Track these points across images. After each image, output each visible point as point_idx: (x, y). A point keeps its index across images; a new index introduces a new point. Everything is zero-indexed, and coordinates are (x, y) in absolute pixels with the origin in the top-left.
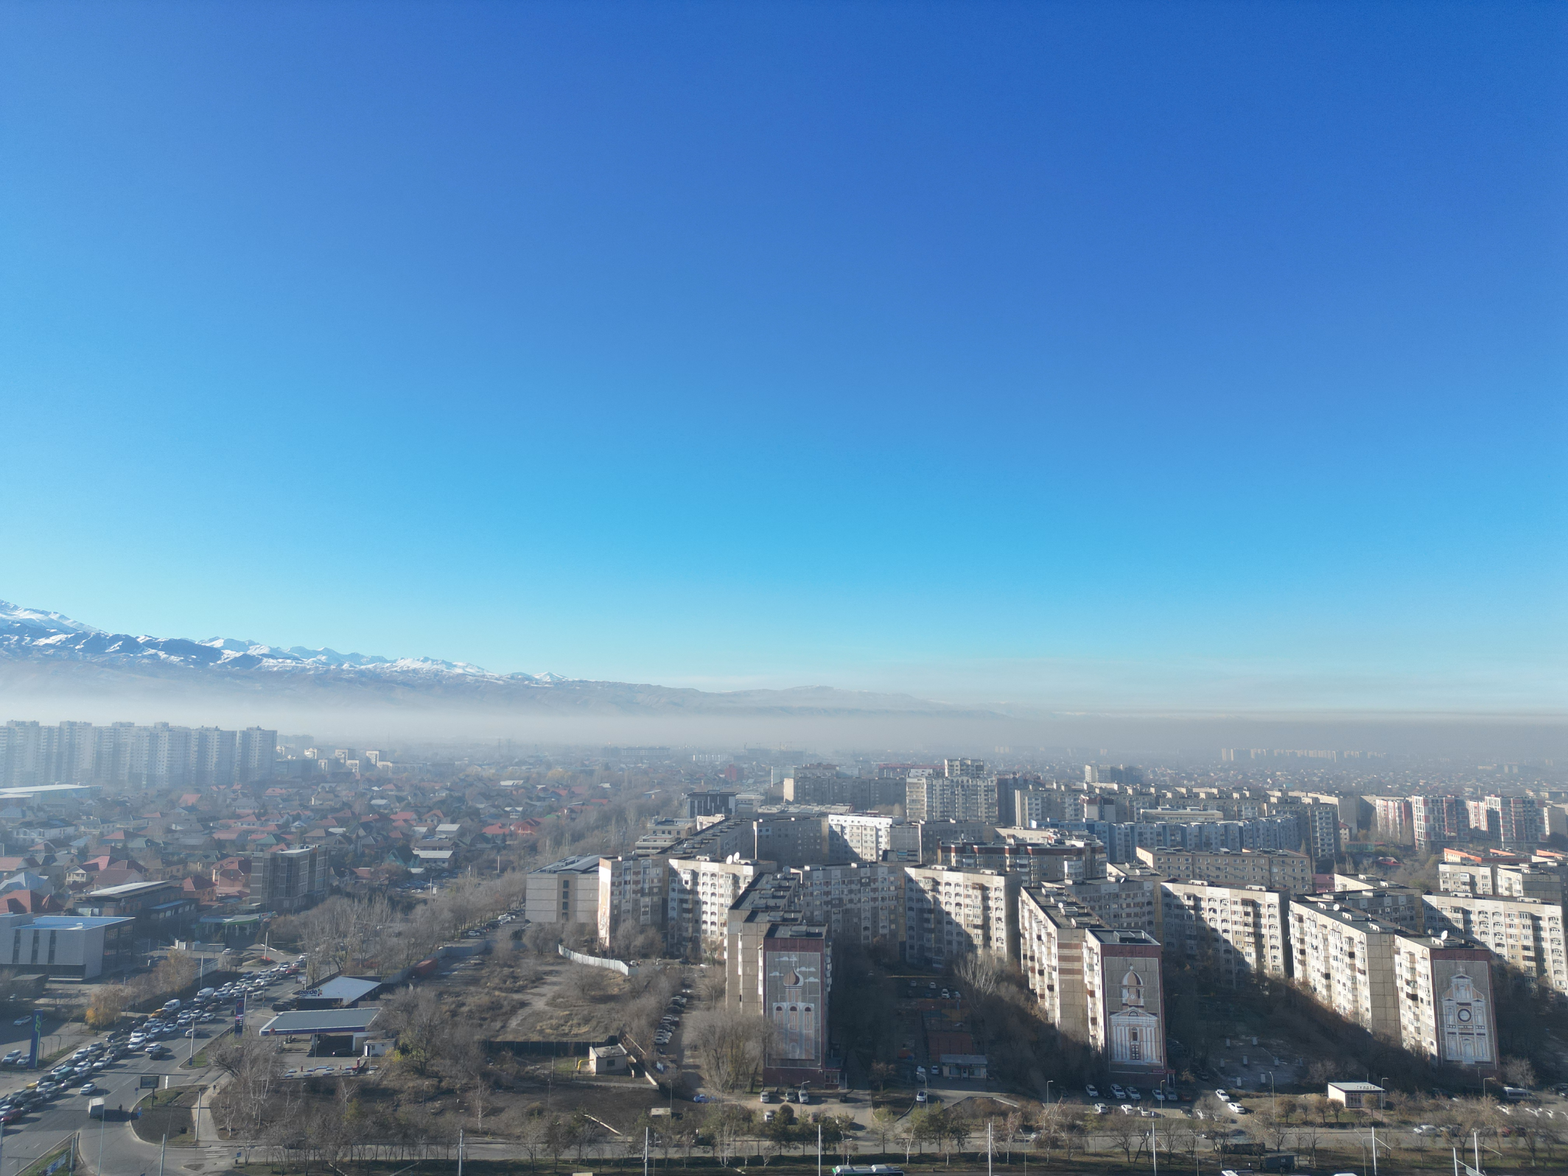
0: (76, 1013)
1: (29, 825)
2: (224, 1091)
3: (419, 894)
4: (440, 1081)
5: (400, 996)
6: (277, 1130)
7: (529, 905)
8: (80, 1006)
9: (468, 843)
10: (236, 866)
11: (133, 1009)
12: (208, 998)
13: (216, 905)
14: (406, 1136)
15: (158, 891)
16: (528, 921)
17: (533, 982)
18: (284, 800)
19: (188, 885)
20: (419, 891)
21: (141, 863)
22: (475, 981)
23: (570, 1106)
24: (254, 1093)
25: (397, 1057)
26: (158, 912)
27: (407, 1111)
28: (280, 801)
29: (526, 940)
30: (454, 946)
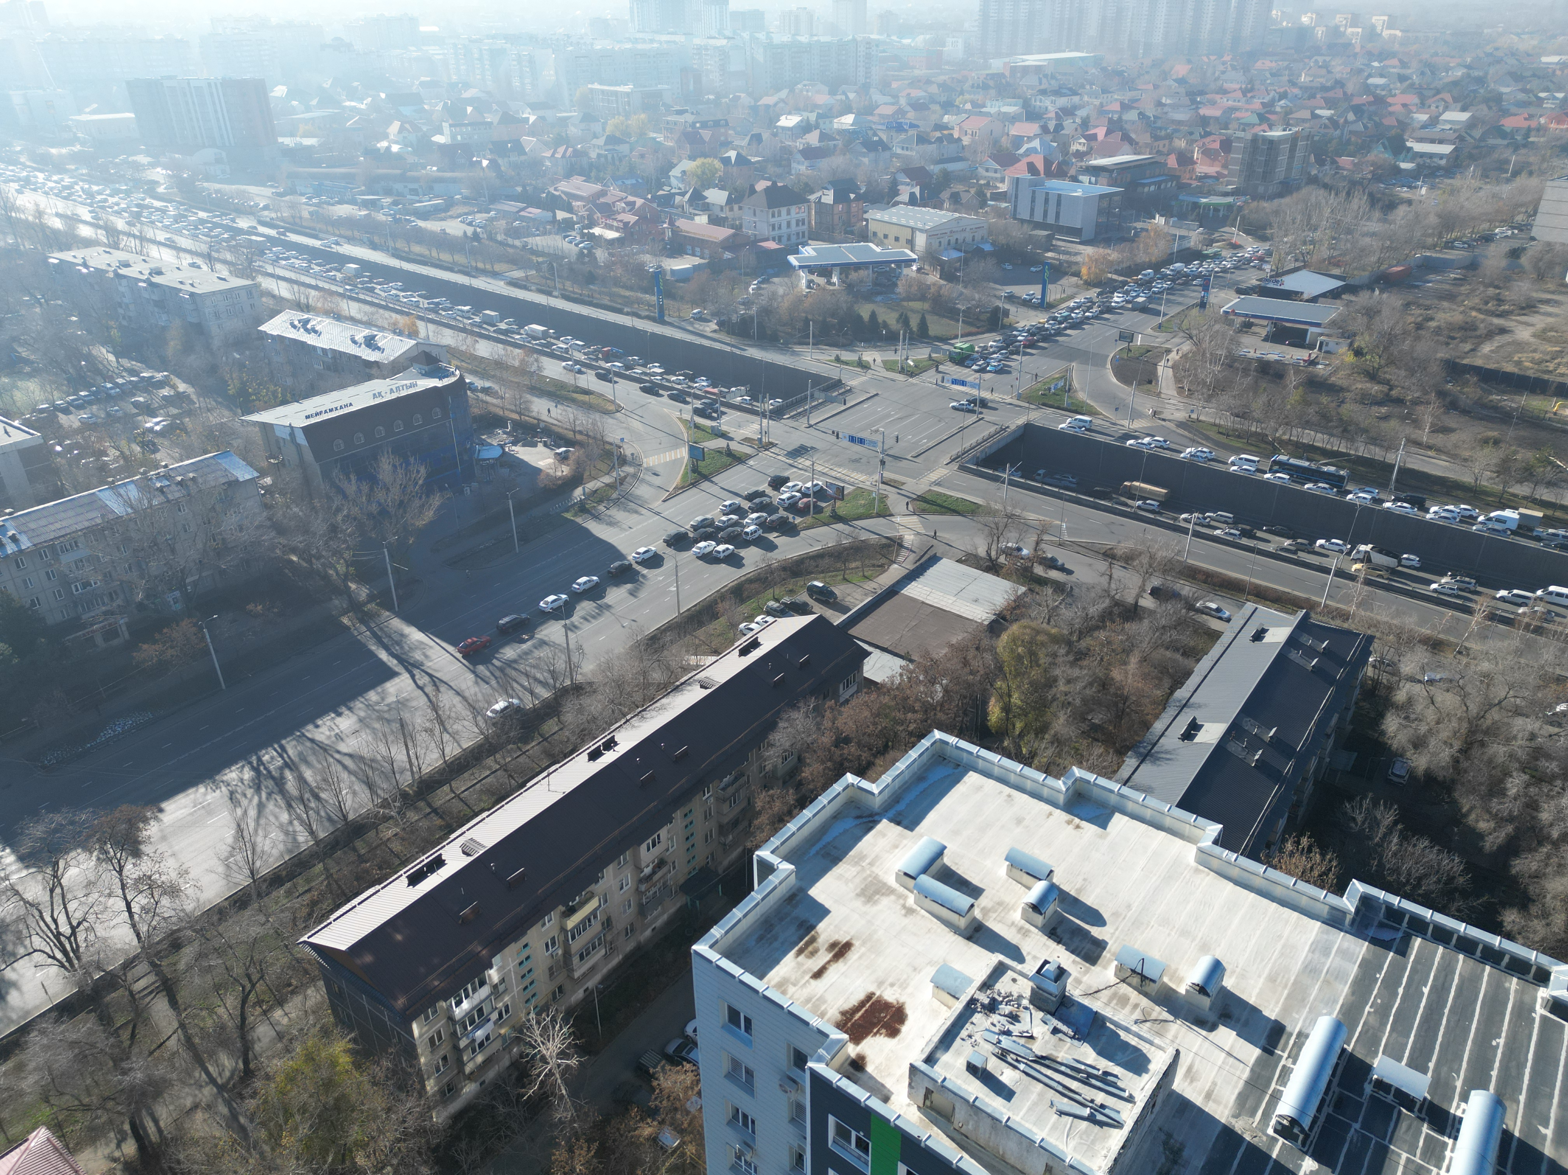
0: (1074, 269)
1: (1043, 92)
2: (1185, 356)
3: (1404, 192)
4: (1391, 389)
5: (1363, 299)
6: (1226, 398)
7: (1539, 219)
8: (1077, 263)
9: (1477, 137)
10: (1217, 145)
11: (1116, 272)
12: (1179, 272)
13: (1195, 184)
14: (1345, 430)
15: (1145, 165)
16: (1533, 239)
17: (1523, 308)
18: (1273, 75)
19: (1172, 162)
20: (1405, 189)
21: (1133, 136)
22: (1450, 297)
23: (1535, 445)
24: (1210, 363)
25: (1350, 358)
26: (1144, 185)
27: (1350, 409)
28: (1268, 76)
29: (1524, 260)
30: (1434, 255)
